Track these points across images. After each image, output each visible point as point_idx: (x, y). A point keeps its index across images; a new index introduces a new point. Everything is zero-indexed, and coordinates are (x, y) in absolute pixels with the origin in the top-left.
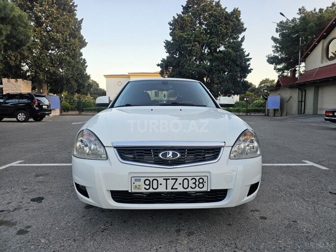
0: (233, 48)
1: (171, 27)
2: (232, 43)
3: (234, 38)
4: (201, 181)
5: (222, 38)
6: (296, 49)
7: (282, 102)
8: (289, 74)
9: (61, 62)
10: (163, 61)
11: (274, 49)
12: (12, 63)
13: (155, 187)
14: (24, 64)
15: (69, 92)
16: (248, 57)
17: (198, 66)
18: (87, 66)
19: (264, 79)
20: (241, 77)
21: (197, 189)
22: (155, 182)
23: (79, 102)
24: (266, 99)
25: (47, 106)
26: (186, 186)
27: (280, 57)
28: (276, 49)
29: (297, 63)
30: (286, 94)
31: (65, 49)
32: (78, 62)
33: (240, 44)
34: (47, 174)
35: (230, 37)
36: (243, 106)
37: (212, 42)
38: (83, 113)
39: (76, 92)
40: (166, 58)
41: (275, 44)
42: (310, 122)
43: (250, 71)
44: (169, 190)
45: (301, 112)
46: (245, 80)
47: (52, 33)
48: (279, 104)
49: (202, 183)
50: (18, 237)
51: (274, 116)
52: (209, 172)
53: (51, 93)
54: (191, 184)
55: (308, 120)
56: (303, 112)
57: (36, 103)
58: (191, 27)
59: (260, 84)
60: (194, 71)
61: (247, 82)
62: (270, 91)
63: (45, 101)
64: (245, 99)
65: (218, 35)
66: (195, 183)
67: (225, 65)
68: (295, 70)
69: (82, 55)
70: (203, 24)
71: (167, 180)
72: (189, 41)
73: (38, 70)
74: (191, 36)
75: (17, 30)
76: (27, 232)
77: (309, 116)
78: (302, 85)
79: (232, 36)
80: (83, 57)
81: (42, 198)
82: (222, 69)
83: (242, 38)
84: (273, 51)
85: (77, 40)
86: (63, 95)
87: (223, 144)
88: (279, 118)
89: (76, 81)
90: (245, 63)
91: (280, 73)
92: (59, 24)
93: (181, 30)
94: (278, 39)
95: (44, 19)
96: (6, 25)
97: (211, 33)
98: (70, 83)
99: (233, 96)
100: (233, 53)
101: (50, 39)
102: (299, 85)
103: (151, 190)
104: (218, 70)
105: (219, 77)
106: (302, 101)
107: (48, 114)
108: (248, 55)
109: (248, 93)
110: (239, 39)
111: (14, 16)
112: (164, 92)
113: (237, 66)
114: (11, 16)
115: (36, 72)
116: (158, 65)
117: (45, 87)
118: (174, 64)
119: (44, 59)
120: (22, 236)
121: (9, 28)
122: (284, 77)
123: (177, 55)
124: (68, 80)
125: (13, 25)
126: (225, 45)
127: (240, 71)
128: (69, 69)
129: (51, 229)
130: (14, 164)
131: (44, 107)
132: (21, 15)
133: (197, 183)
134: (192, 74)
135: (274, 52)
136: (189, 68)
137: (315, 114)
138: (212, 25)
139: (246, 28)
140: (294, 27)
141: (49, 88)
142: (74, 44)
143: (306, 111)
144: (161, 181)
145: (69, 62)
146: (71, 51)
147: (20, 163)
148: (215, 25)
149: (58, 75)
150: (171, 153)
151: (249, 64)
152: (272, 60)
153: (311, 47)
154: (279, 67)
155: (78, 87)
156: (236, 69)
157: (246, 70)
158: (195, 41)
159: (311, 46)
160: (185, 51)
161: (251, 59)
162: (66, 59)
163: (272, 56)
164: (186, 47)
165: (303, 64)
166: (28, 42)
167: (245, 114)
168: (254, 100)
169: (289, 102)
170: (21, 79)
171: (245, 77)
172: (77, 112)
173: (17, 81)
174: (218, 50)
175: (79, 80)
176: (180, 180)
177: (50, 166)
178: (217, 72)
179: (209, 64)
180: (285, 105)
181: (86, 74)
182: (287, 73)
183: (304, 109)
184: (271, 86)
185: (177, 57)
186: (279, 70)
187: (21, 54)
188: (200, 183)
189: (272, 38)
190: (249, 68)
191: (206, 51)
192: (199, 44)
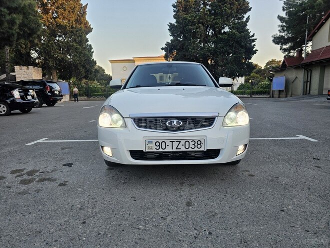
0: (238, 29)
1: (175, 9)
2: (237, 23)
3: (240, 19)
4: (199, 143)
5: (226, 18)
6: (303, 28)
7: (287, 83)
8: (296, 55)
9: (68, 48)
10: (167, 44)
11: (280, 28)
12: (23, 51)
13: (164, 147)
14: (34, 51)
15: (77, 78)
16: (253, 38)
17: (202, 49)
18: (93, 52)
19: (271, 60)
20: (246, 59)
21: (196, 149)
22: (163, 144)
23: (87, 88)
24: (271, 81)
25: (59, 91)
26: (187, 147)
27: (286, 37)
28: (282, 29)
29: (303, 42)
30: (292, 74)
31: (72, 36)
32: (85, 48)
33: (245, 24)
34: (71, 148)
35: (235, 17)
36: (248, 88)
37: (216, 23)
38: (91, 99)
39: (84, 77)
40: (170, 41)
41: (282, 24)
42: (314, 102)
43: (255, 52)
44: (174, 150)
45: (306, 92)
46: (250, 61)
47: (59, 19)
48: (284, 85)
49: (200, 144)
50: (60, 187)
51: (279, 97)
52: (206, 136)
53: (60, 79)
54: (191, 145)
55: (312, 100)
56: (308, 92)
57: (49, 89)
58: (195, 8)
59: (267, 65)
60: (198, 53)
61: (252, 63)
62: (275, 72)
63: (56, 87)
64: (250, 81)
65: (222, 16)
66: (194, 145)
67: (230, 46)
68: (302, 50)
69: (88, 41)
70: (208, 5)
71: (172, 142)
72: (193, 23)
73: (47, 57)
74: (195, 17)
75: (27, 19)
76: (66, 185)
77: (314, 96)
78: (307, 65)
79: (236, 16)
80: (89, 43)
81: (72, 164)
82: (226, 51)
83: (247, 19)
84: (279, 30)
85: (82, 25)
86: (71, 82)
87: (217, 115)
88: (284, 99)
89: (84, 67)
90: (250, 44)
91: (287, 53)
92: (65, 10)
93: (185, 12)
94: (284, 18)
95: (50, 6)
96: (18, 14)
97: (215, 14)
98: (78, 69)
99: (237, 78)
100: (238, 35)
101: (57, 26)
102: (305, 65)
103: (161, 150)
104: (223, 52)
105: (223, 59)
106: (307, 82)
107: (60, 100)
108: (253, 36)
109: (253, 74)
110: (244, 20)
111: (24, 5)
112: (168, 75)
113: (242, 47)
114: (22, 5)
115: (45, 59)
116: (162, 49)
117: (55, 74)
118: (179, 47)
119: (53, 46)
120: (63, 187)
121: (21, 17)
122: (290, 57)
123: (181, 38)
124: (76, 66)
125: (24, 14)
126: (229, 26)
127: (245, 53)
128: (76, 56)
129: (83, 183)
130: (41, 140)
131: (55, 92)
132: (31, 3)
133: (196, 144)
134: (196, 56)
135: (280, 32)
136: (193, 51)
137: (320, 94)
138: (216, 6)
139: (251, 8)
140: (301, 4)
141: (58, 74)
142: (80, 30)
143: (311, 91)
144: (168, 143)
145: (76, 49)
146: (78, 37)
147: (46, 140)
148: (219, 6)
149: (66, 62)
150: (175, 121)
151: (254, 45)
152: (278, 40)
153: (319, 25)
154: (284, 47)
155: (85, 72)
156: (240, 50)
157: (251, 52)
158: (199, 23)
159: (318, 23)
160: (189, 34)
161: (256, 39)
162: (73, 46)
163: (278, 35)
164: (190, 30)
165: (310, 43)
166: (39, 30)
167: (249, 96)
168: (259, 82)
169: (295, 83)
170: (32, 67)
171: (250, 58)
172: (86, 98)
173: (28, 68)
174: (222, 32)
175: (87, 66)
176: (183, 142)
177: (72, 142)
178: (222, 55)
179: (213, 46)
180: (291, 86)
181: (93, 60)
182: (294, 53)
183: (310, 90)
184: (277, 67)
185: (181, 40)
186: (285, 50)
187: (30, 41)
188: (198, 144)
189: (278, 17)
190: (254, 49)
191: (211, 32)
192: (204, 26)
